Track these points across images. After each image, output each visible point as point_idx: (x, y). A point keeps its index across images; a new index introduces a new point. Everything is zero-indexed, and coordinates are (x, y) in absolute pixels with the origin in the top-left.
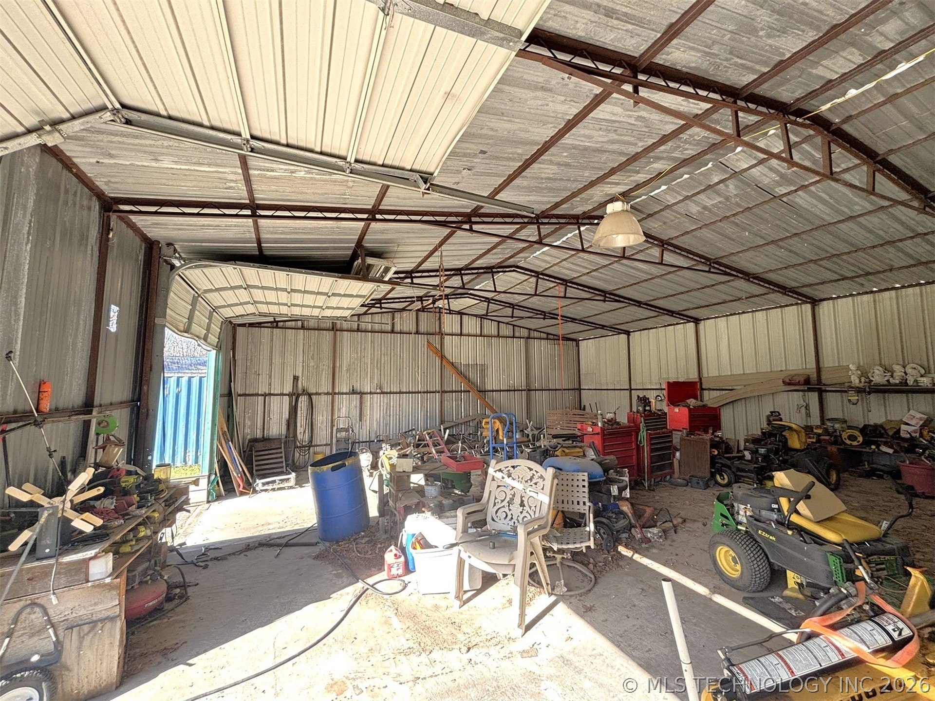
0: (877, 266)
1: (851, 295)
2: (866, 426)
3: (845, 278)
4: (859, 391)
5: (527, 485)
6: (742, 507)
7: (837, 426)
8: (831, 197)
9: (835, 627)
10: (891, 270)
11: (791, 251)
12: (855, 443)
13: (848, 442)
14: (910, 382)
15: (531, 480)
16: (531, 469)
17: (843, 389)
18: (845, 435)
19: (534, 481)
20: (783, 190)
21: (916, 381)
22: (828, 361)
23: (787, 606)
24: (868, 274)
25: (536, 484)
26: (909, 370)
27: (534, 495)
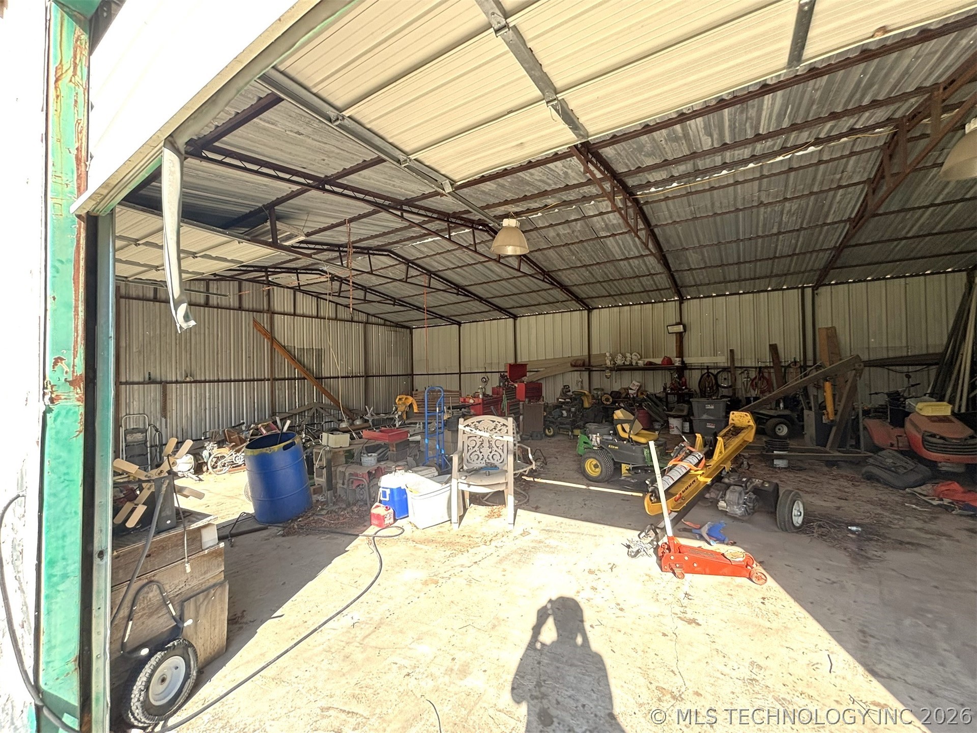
0: (628, 290)
1: (609, 307)
2: (612, 392)
3: (610, 295)
4: (611, 370)
5: (492, 432)
6: (594, 436)
7: (599, 393)
8: (623, 244)
9: (681, 460)
10: (632, 293)
11: (591, 274)
12: (608, 403)
13: (605, 402)
14: (634, 364)
15: (495, 428)
16: (493, 421)
17: (603, 369)
18: (603, 399)
19: (498, 429)
20: (603, 234)
21: (637, 363)
22: (595, 351)
23: (629, 479)
24: (622, 294)
25: (500, 430)
26: (634, 357)
27: (501, 438)
